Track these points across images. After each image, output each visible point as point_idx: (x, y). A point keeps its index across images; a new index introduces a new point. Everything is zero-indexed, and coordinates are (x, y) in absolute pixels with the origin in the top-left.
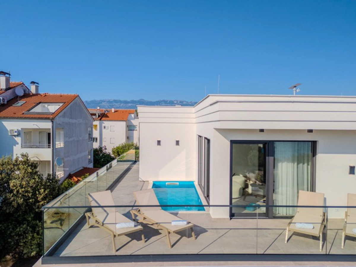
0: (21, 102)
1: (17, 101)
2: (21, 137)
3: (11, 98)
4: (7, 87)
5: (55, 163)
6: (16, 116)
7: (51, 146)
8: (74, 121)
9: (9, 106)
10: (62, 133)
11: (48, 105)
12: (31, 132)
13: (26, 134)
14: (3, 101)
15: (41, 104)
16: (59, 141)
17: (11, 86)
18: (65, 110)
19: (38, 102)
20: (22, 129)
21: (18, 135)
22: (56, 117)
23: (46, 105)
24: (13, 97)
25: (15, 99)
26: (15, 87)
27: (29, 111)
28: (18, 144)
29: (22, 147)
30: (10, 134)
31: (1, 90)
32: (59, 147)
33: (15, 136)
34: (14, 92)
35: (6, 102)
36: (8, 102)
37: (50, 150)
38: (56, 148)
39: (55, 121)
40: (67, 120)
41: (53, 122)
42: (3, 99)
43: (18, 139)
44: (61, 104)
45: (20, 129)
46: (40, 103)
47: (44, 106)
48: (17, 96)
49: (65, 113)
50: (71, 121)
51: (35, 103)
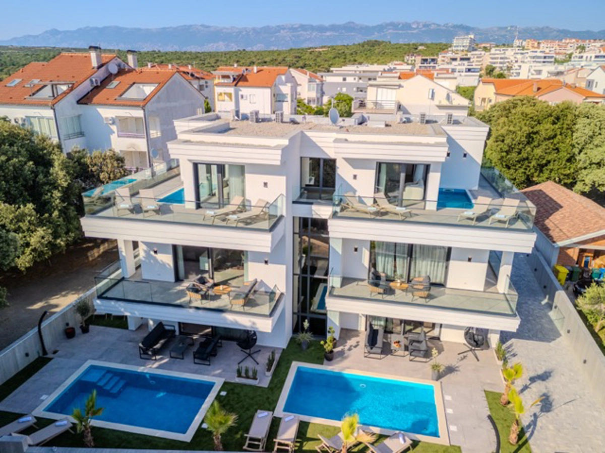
0: (115, 83)
1: (111, 81)
2: (116, 125)
3: (105, 77)
4: (100, 64)
5: (151, 155)
6: (108, 102)
7: (145, 136)
8: (173, 104)
9: (104, 88)
10: (158, 120)
11: (143, 86)
12: (127, 119)
13: (121, 122)
14: (96, 83)
15: (135, 85)
16: (155, 129)
17: (103, 62)
18: (158, 93)
19: (131, 83)
20: (116, 117)
21: (113, 123)
22: (148, 104)
23: (141, 86)
24: (106, 76)
25: (109, 78)
26: (107, 62)
27: (121, 95)
28: (114, 132)
29: (119, 136)
30: (105, 122)
31: (93, 68)
32: (155, 136)
33: (110, 124)
34: (107, 70)
35: (99, 84)
36: (101, 82)
37: (145, 140)
38: (151, 139)
39: (146, 109)
40: (162, 105)
41: (144, 110)
42: (96, 80)
43: (114, 128)
44: (156, 85)
45: (114, 116)
46: (134, 83)
47: (139, 87)
48: (111, 74)
49: (159, 97)
50: (168, 104)
51: (128, 84)
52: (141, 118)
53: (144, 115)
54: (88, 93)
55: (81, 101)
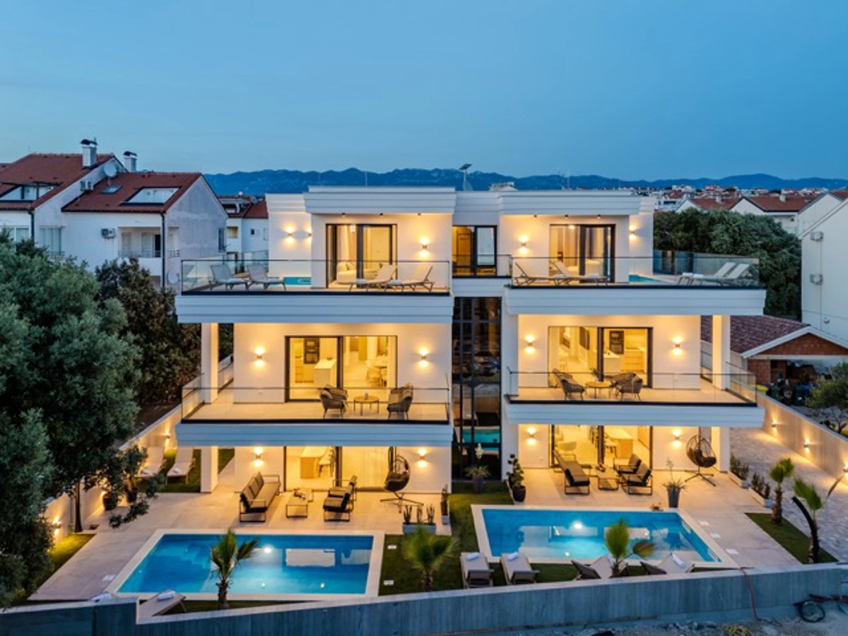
1: (108, 185)
2: (117, 240)
3: (99, 180)
4: (93, 163)
6: (109, 208)
7: (161, 255)
8: (195, 216)
9: (98, 194)
10: (176, 235)
11: (155, 191)
12: (132, 232)
13: (124, 234)
14: (89, 187)
17: (98, 161)
18: (181, 198)
19: (139, 187)
21: (114, 237)
22: (168, 210)
23: (152, 191)
25: (105, 182)
26: (103, 163)
27: (127, 200)
29: (119, 255)
31: (85, 168)
33: (109, 238)
34: (103, 172)
35: (92, 188)
36: (95, 186)
37: (160, 261)
39: (166, 216)
40: (184, 215)
41: (163, 217)
42: (89, 183)
44: (175, 190)
46: (142, 188)
48: (107, 178)
49: (181, 203)
50: (190, 215)
51: (135, 189)
52: (159, 228)
53: (163, 224)
54: (76, 199)
55: (67, 208)
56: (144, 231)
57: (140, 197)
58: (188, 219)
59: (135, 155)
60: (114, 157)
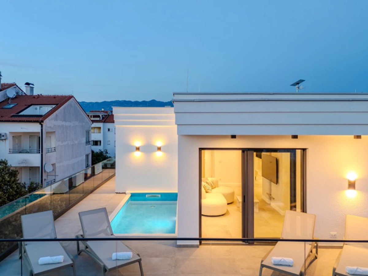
0: (12, 105)
1: (8, 103)
2: (9, 141)
6: (3, 119)
8: (68, 124)
11: (40, 107)
12: (21, 136)
13: (15, 138)
15: (33, 106)
17: (2, 88)
19: (29, 104)
20: (10, 132)
21: (6, 140)
22: (46, 120)
24: (4, 99)
25: (6, 101)
26: (6, 88)
27: (18, 113)
29: (10, 152)
37: (39, 156)
39: (44, 124)
41: (41, 125)
44: (54, 106)
47: (36, 108)
48: (9, 98)
49: (57, 115)
50: (64, 123)
51: (26, 105)
52: (39, 133)
53: (42, 130)
56: (31, 135)
57: (28, 112)
58: (63, 126)
59: (33, 85)
60: (16, 85)
